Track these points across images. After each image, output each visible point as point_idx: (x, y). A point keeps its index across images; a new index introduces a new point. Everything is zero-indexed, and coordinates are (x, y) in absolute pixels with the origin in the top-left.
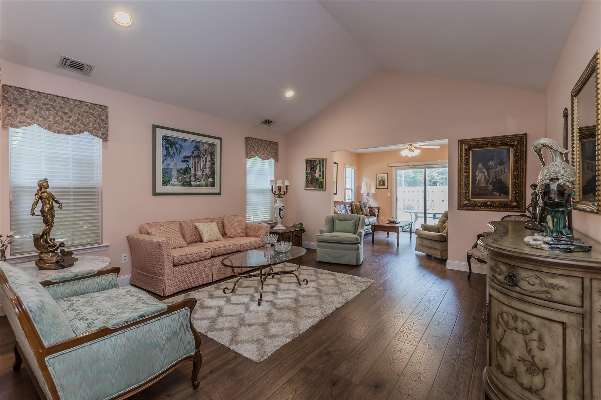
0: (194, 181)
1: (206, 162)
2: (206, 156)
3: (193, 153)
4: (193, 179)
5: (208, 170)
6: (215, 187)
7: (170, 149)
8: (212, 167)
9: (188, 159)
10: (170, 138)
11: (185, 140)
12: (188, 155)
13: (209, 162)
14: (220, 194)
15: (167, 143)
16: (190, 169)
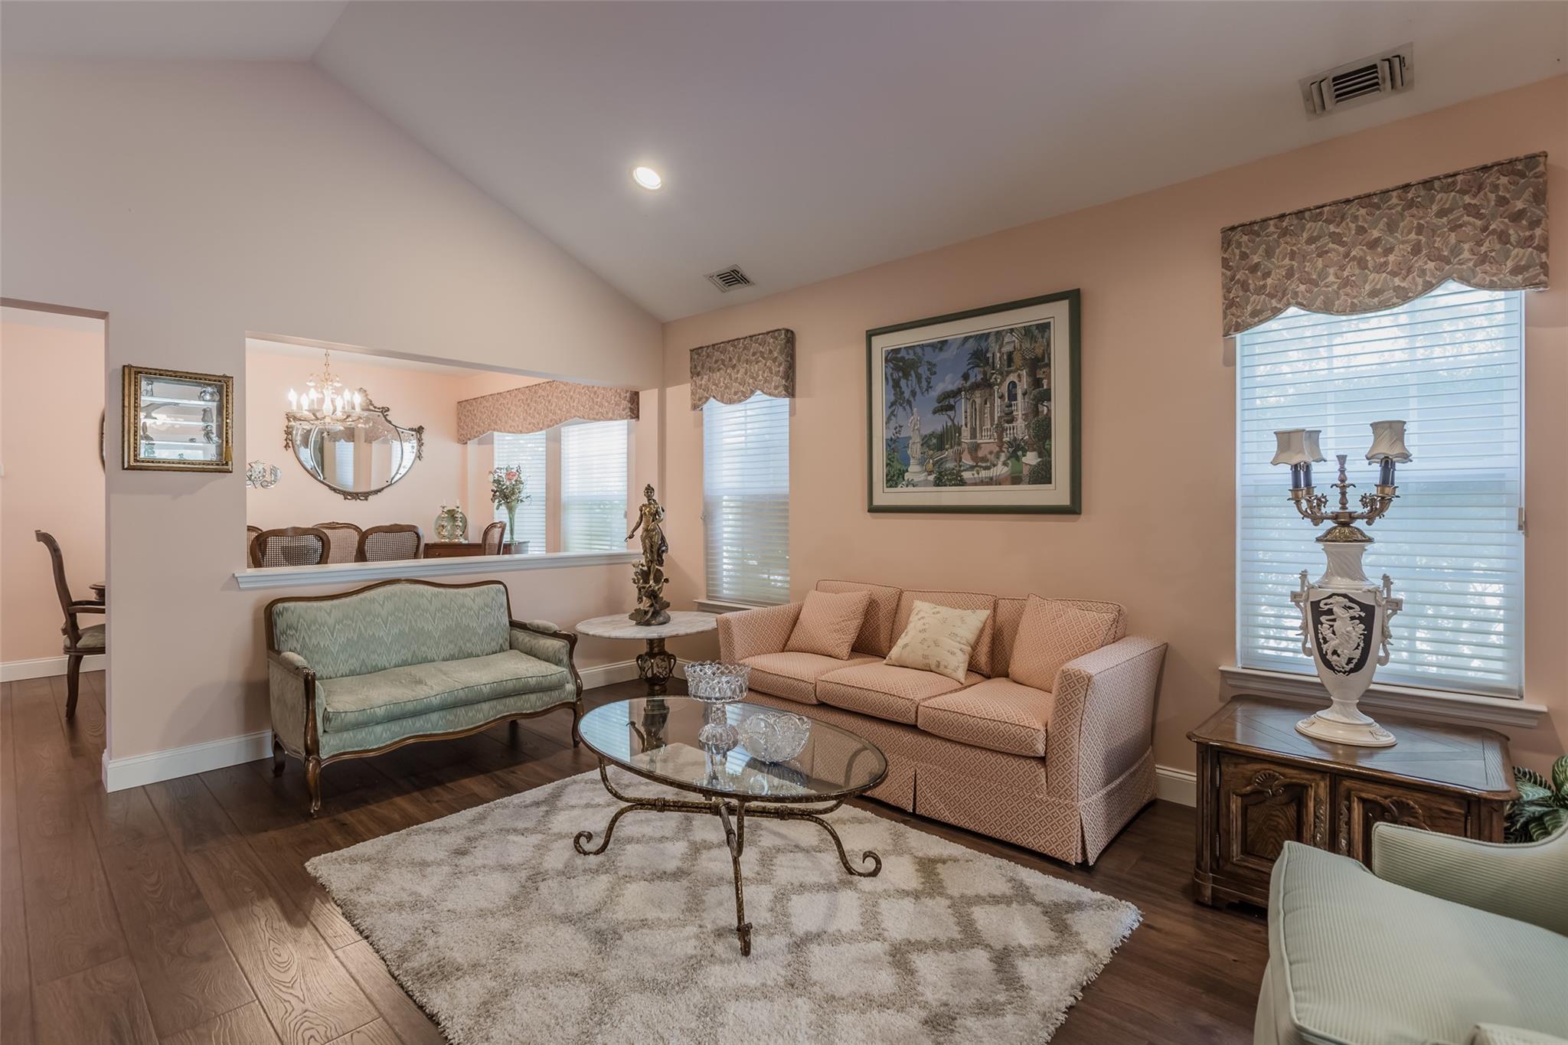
0: (972, 468)
1: (1013, 397)
2: (1013, 377)
3: (966, 377)
4: (967, 460)
5: (1020, 423)
6: (1050, 483)
7: (903, 383)
8: (1037, 412)
9: (952, 401)
10: (903, 354)
11: (942, 345)
12: (951, 387)
13: (1024, 394)
14: (1074, 509)
15: (897, 368)
16: (959, 430)
